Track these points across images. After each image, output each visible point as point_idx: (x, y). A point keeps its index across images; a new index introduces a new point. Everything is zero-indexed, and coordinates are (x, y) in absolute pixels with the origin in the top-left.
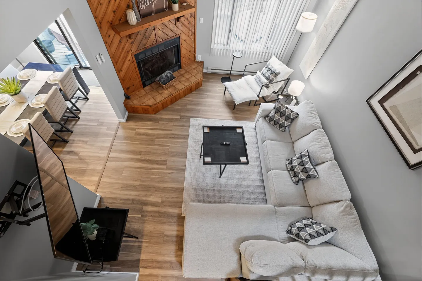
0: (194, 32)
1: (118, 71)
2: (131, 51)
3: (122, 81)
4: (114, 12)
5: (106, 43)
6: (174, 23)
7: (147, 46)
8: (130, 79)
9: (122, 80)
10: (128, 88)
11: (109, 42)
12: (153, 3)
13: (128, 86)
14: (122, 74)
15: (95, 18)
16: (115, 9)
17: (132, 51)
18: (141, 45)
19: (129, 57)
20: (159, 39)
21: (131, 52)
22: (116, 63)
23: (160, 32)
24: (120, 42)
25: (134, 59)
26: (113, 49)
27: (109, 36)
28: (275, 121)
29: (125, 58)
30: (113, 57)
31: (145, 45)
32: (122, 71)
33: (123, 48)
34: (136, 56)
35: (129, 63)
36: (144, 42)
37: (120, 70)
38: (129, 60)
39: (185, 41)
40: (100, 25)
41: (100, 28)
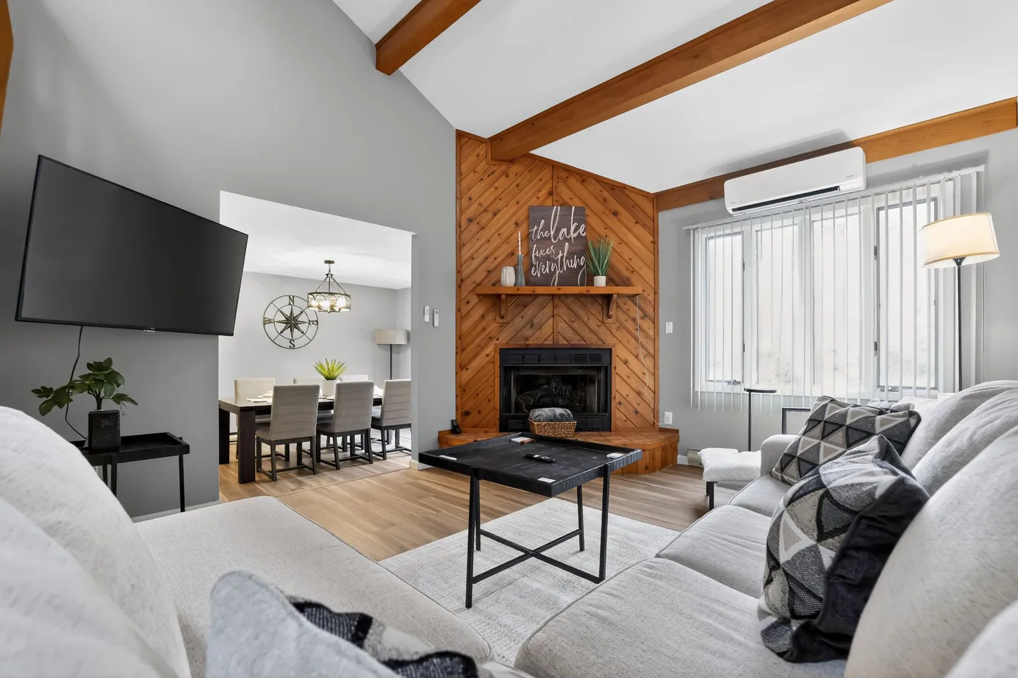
0: (653, 351)
1: (461, 367)
2: (495, 339)
3: (462, 389)
4: (489, 272)
5: (458, 310)
6: (601, 320)
7: (530, 342)
8: (477, 395)
9: (460, 387)
10: (467, 414)
11: (464, 310)
12: (557, 272)
13: (467, 408)
14: (466, 375)
15: (459, 272)
16: (490, 269)
17: (498, 339)
18: (519, 335)
19: (490, 349)
20: (561, 338)
21: (495, 342)
22: (463, 350)
23: (565, 326)
24: (483, 317)
25: (498, 357)
26: (467, 325)
27: (468, 302)
28: (799, 459)
29: (481, 348)
30: (459, 338)
31: (527, 339)
32: (467, 369)
33: (484, 329)
34: (504, 353)
35: (487, 359)
36: (527, 332)
37: (464, 366)
38: (488, 355)
39: (625, 363)
40: (460, 284)
41: (459, 286)
